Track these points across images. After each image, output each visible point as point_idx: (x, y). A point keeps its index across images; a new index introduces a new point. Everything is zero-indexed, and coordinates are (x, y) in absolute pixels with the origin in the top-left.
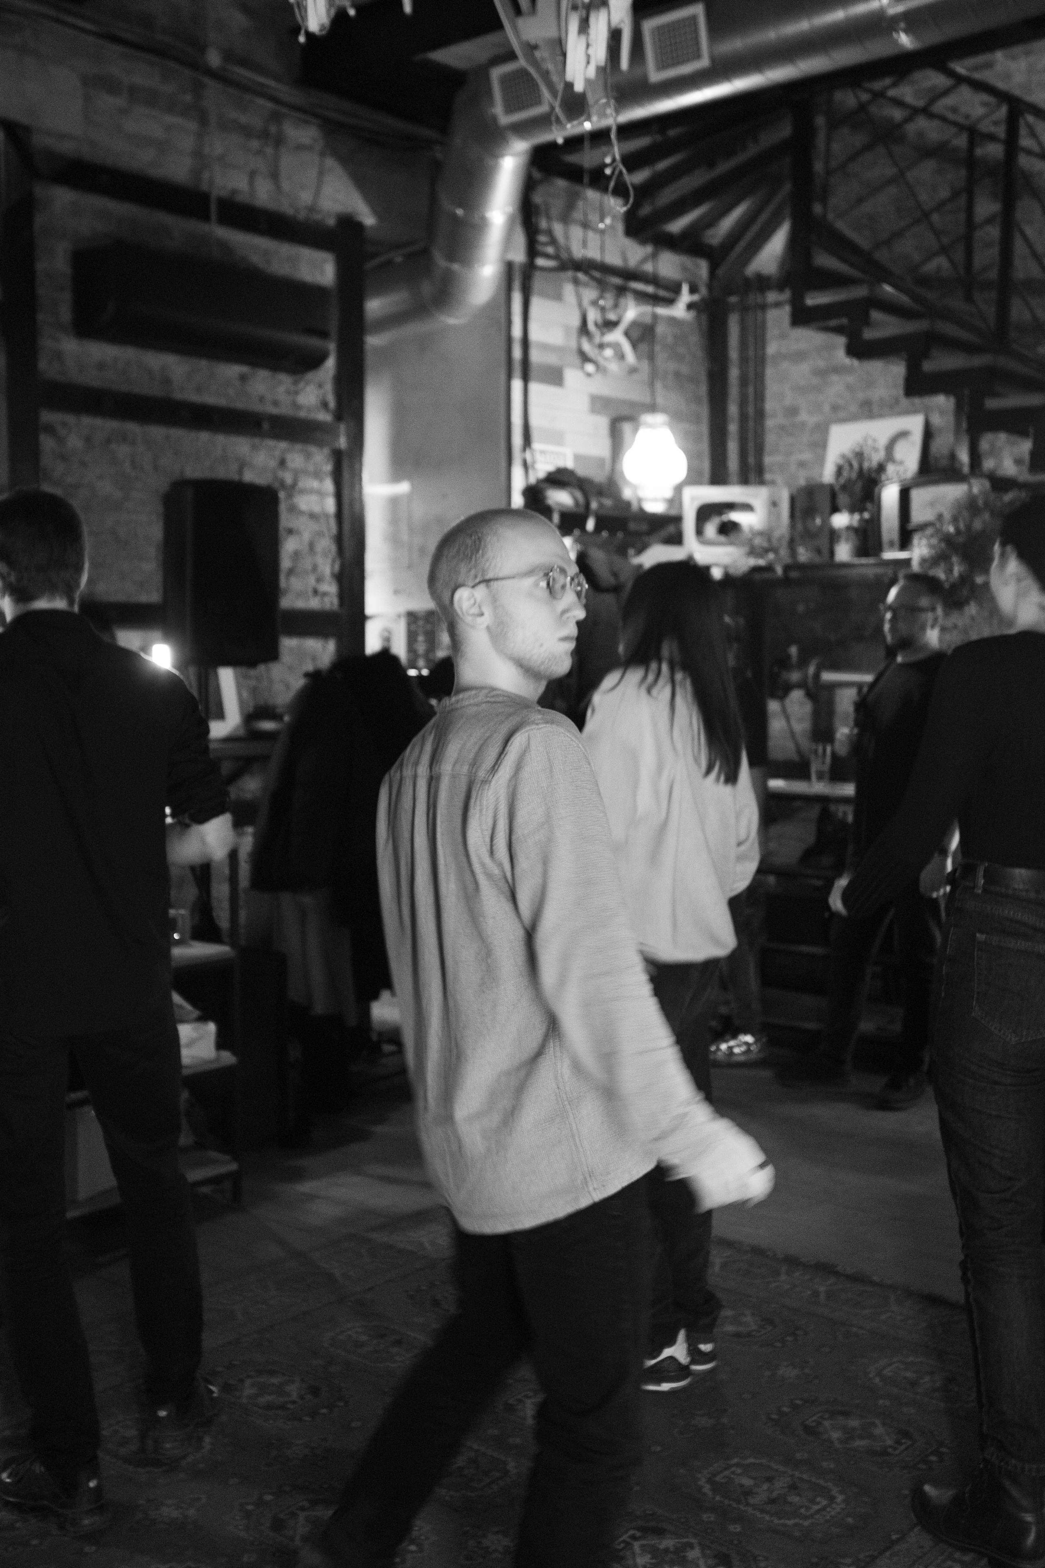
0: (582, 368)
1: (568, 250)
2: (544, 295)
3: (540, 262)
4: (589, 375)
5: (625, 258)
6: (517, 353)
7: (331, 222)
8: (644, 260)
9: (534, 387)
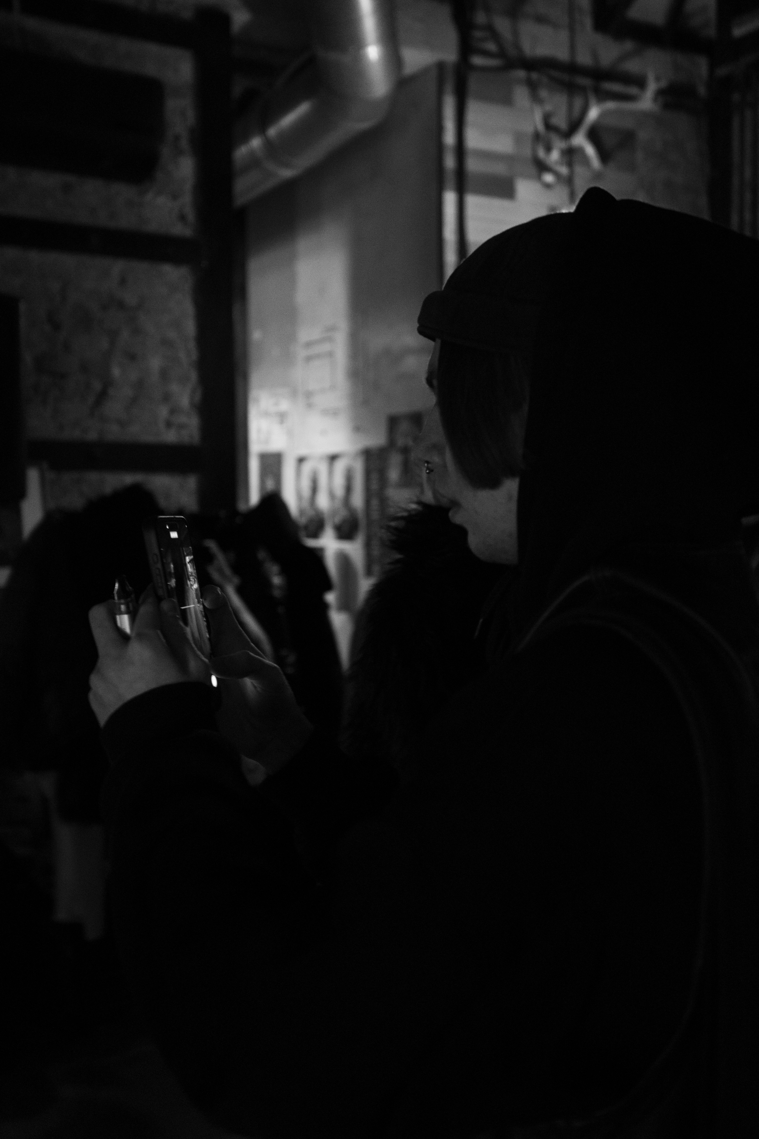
0: (539, 178)
1: (517, 46)
2: (486, 98)
3: (477, 60)
4: (548, 186)
5: (595, 55)
6: (450, 162)
7: (187, 14)
8: (624, 57)
9: (472, 201)
